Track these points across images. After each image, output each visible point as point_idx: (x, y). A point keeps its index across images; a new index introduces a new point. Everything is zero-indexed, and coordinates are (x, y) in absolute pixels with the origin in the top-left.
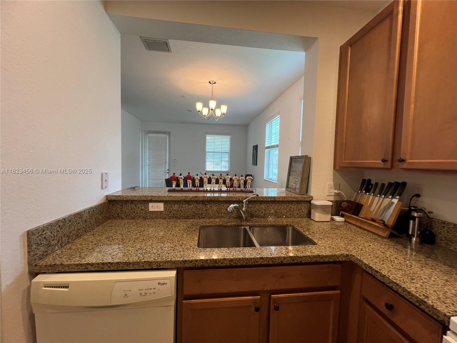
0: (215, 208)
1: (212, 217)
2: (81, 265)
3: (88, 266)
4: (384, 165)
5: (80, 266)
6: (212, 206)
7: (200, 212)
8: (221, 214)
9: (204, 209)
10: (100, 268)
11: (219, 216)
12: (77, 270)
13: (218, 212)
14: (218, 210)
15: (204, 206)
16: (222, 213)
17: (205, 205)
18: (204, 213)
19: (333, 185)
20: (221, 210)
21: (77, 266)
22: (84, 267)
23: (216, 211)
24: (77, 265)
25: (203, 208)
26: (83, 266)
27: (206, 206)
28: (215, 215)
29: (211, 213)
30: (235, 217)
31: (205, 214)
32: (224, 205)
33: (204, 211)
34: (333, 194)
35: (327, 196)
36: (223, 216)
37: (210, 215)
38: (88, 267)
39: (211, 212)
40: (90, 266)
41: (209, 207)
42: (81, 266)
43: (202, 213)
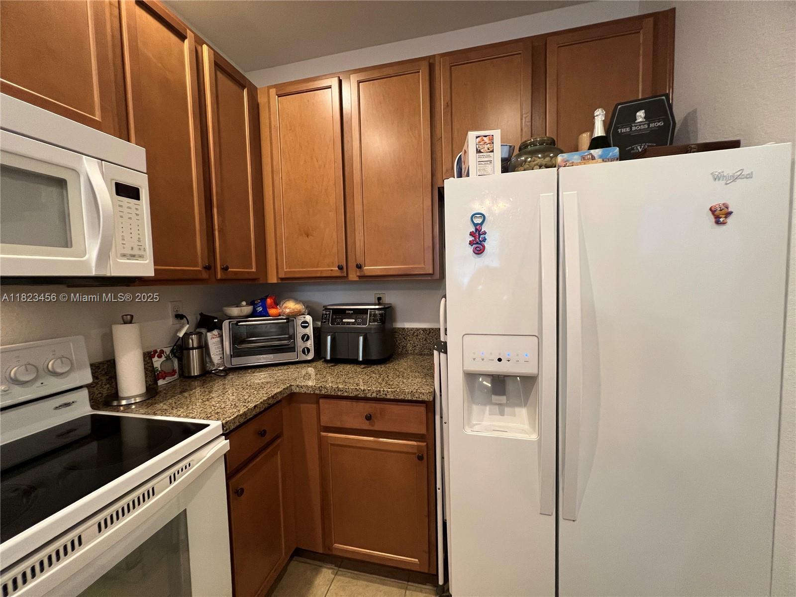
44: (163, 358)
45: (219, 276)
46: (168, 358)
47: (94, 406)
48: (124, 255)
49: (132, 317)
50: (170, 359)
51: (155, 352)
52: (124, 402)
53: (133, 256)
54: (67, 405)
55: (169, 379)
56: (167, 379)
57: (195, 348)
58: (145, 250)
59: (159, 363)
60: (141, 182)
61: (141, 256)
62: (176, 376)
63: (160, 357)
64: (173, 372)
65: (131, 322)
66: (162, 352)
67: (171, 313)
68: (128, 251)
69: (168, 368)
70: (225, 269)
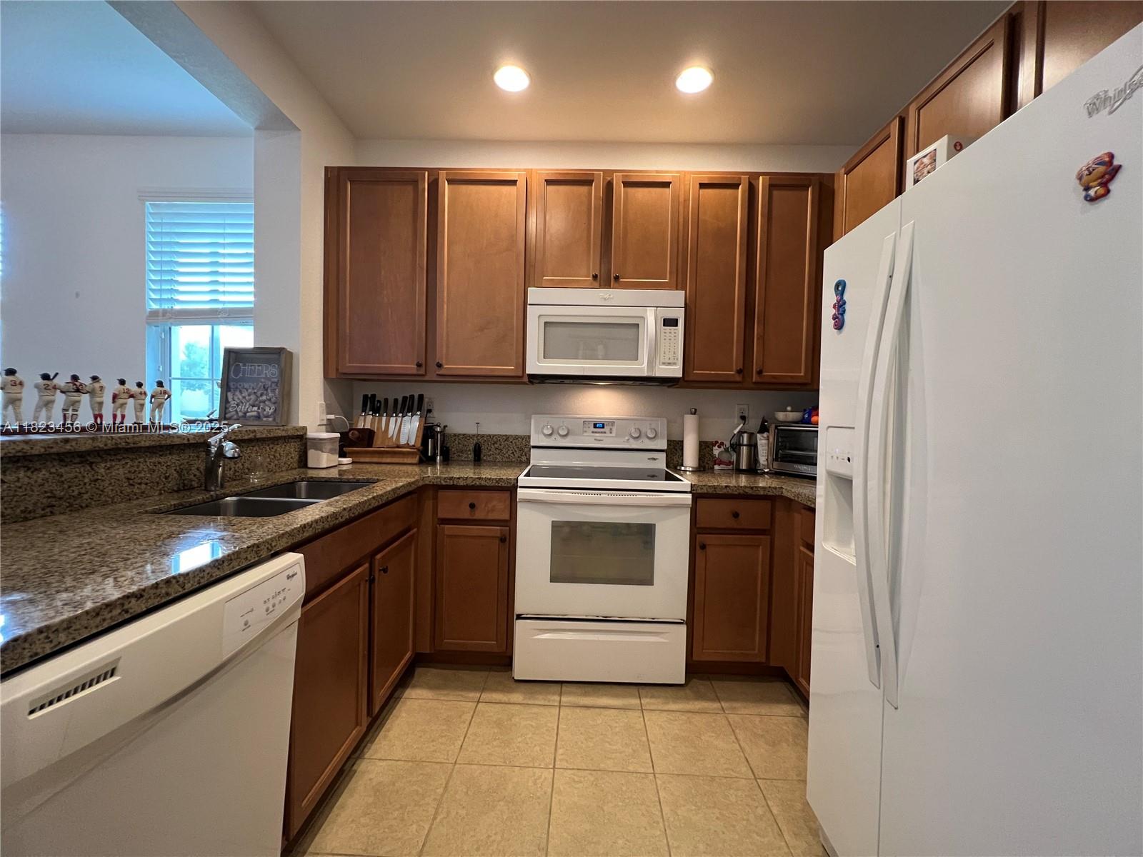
0: (121, 471)
1: (113, 498)
2: (109, 606)
3: (130, 602)
4: (418, 370)
5: (106, 613)
6: (112, 467)
7: (73, 491)
8: (137, 486)
9: (87, 480)
10: (161, 598)
11: (133, 491)
12: (97, 627)
13: (131, 482)
14: (128, 475)
15: (89, 468)
16: (140, 484)
17: (91, 467)
18: (87, 492)
19: (324, 406)
20: (140, 475)
21: (98, 614)
22: (116, 612)
23: (124, 480)
24: (96, 612)
25: (84, 477)
26: (116, 606)
27: (93, 469)
28: (121, 493)
29: (111, 488)
30: (175, 489)
31: (89, 494)
32: (147, 459)
33: (85, 484)
34: (325, 422)
35: (319, 425)
36: (143, 493)
37: (108, 496)
38: (131, 604)
39: (110, 484)
40: (133, 601)
41: (103, 470)
42: (109, 609)
43: (80, 494)
44: (722, 449)
45: (754, 380)
46: (726, 450)
47: (668, 466)
48: (664, 363)
49: (696, 410)
50: (728, 451)
51: (717, 442)
52: (683, 468)
53: (669, 364)
54: (654, 459)
55: (723, 467)
56: (722, 466)
57: (745, 445)
58: (677, 359)
59: (718, 452)
60: (680, 315)
61: (675, 364)
62: (731, 467)
63: (719, 447)
64: (730, 463)
65: (695, 414)
66: (722, 444)
67: (737, 414)
68: (667, 361)
69: (725, 457)
70: (760, 372)
